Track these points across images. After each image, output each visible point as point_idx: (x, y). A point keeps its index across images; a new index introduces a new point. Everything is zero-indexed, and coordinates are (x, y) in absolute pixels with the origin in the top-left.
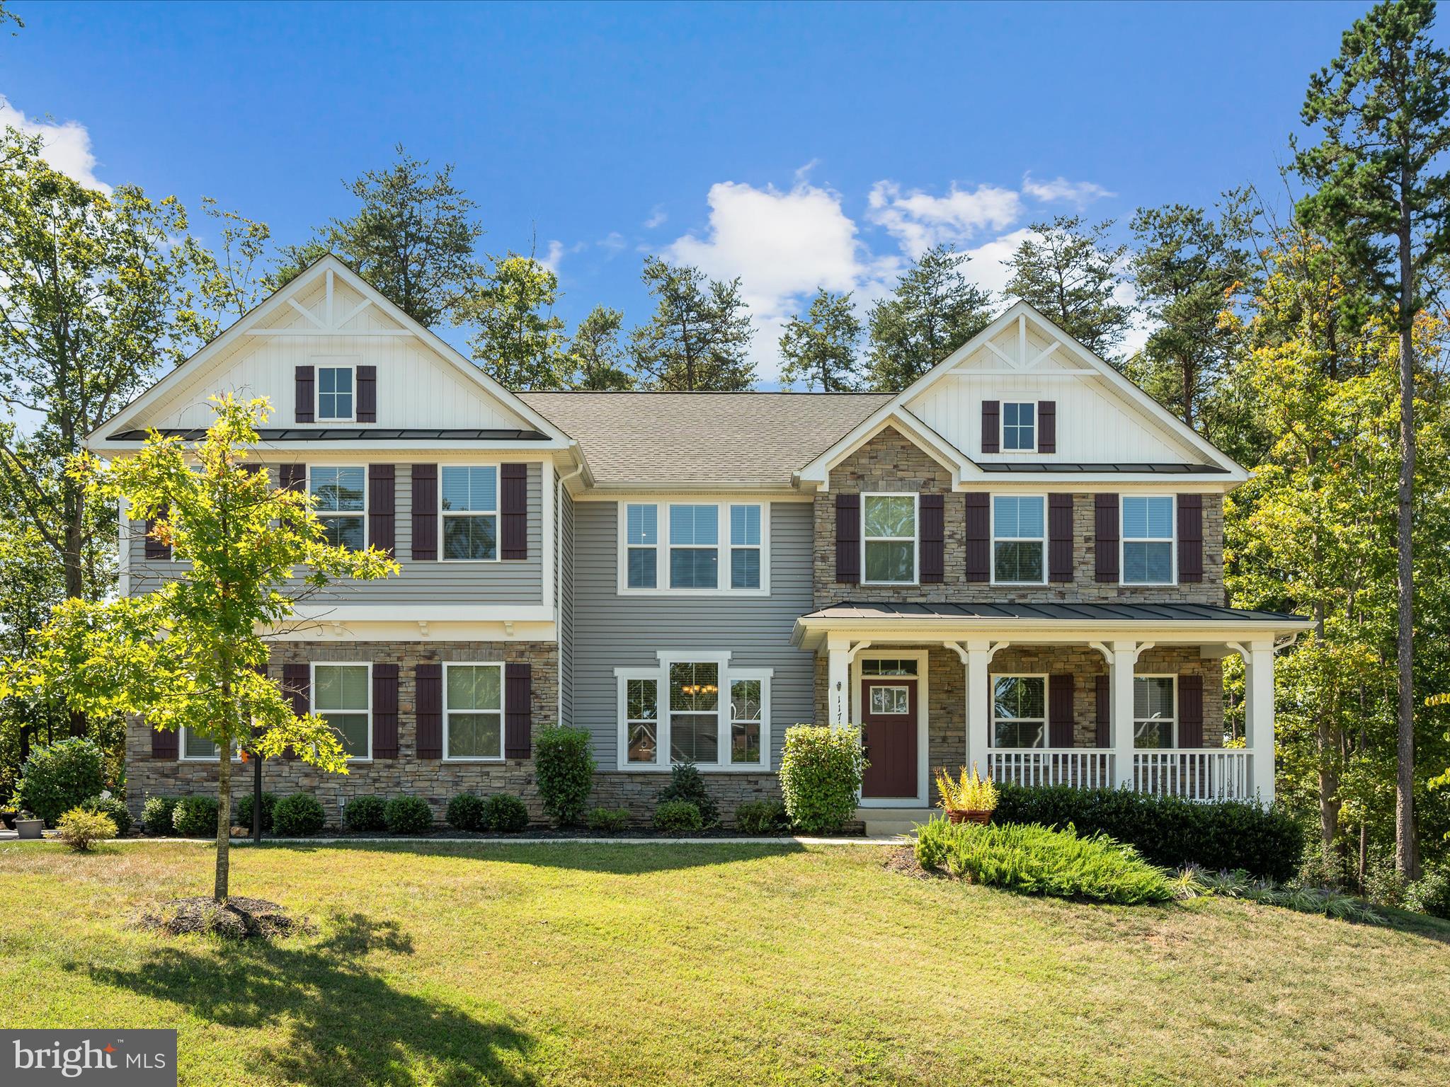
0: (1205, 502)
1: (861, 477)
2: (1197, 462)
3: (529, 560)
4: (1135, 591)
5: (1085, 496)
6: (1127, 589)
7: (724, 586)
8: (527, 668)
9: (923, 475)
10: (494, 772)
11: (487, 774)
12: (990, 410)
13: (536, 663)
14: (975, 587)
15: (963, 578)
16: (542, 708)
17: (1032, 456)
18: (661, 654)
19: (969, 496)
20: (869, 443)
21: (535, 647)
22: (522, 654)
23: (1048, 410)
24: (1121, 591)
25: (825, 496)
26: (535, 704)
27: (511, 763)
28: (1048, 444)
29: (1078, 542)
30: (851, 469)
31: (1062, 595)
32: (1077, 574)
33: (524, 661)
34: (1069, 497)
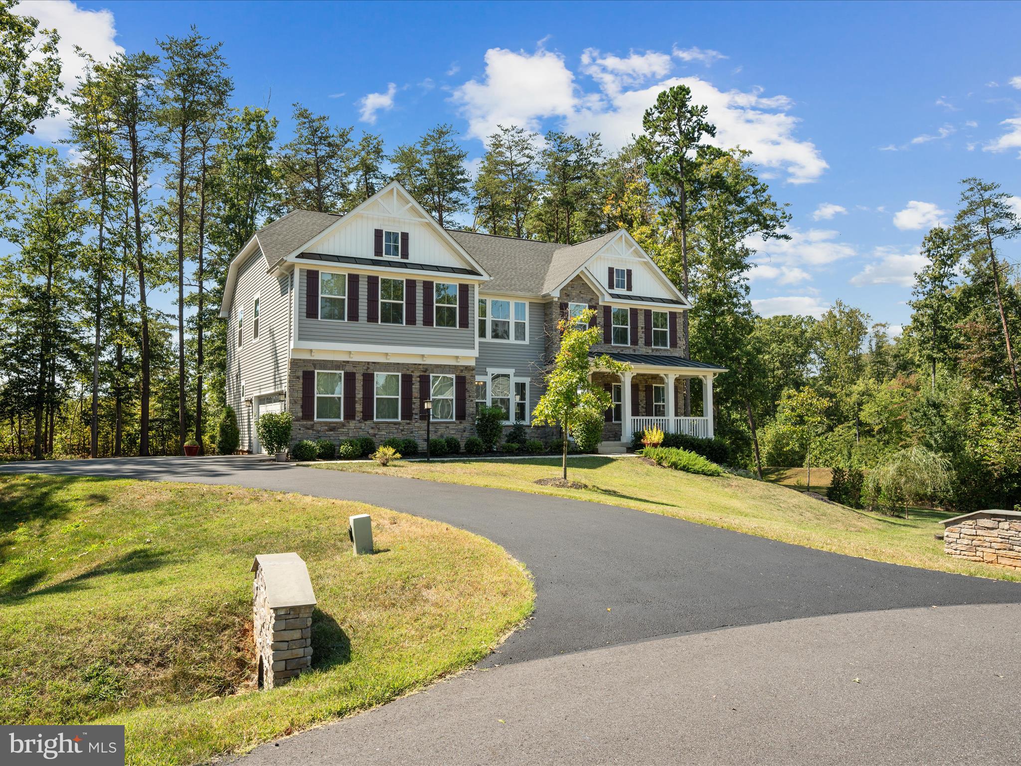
0: (678, 315)
1: (568, 295)
2: (675, 299)
3: (470, 328)
4: (657, 350)
5: (641, 310)
6: (655, 349)
7: (512, 339)
8: (464, 378)
9: (589, 297)
10: (453, 426)
11: (451, 427)
12: (611, 271)
13: (467, 374)
14: (608, 346)
15: (603, 342)
16: (470, 396)
17: (623, 292)
18: (488, 370)
19: (605, 307)
20: (571, 281)
21: (467, 368)
22: (462, 371)
23: (629, 273)
24: (653, 350)
25: (556, 302)
26: (467, 394)
27: (458, 422)
28: (629, 288)
29: (640, 329)
30: (565, 292)
31: (634, 351)
32: (639, 342)
33: (463, 374)
34: (636, 310)
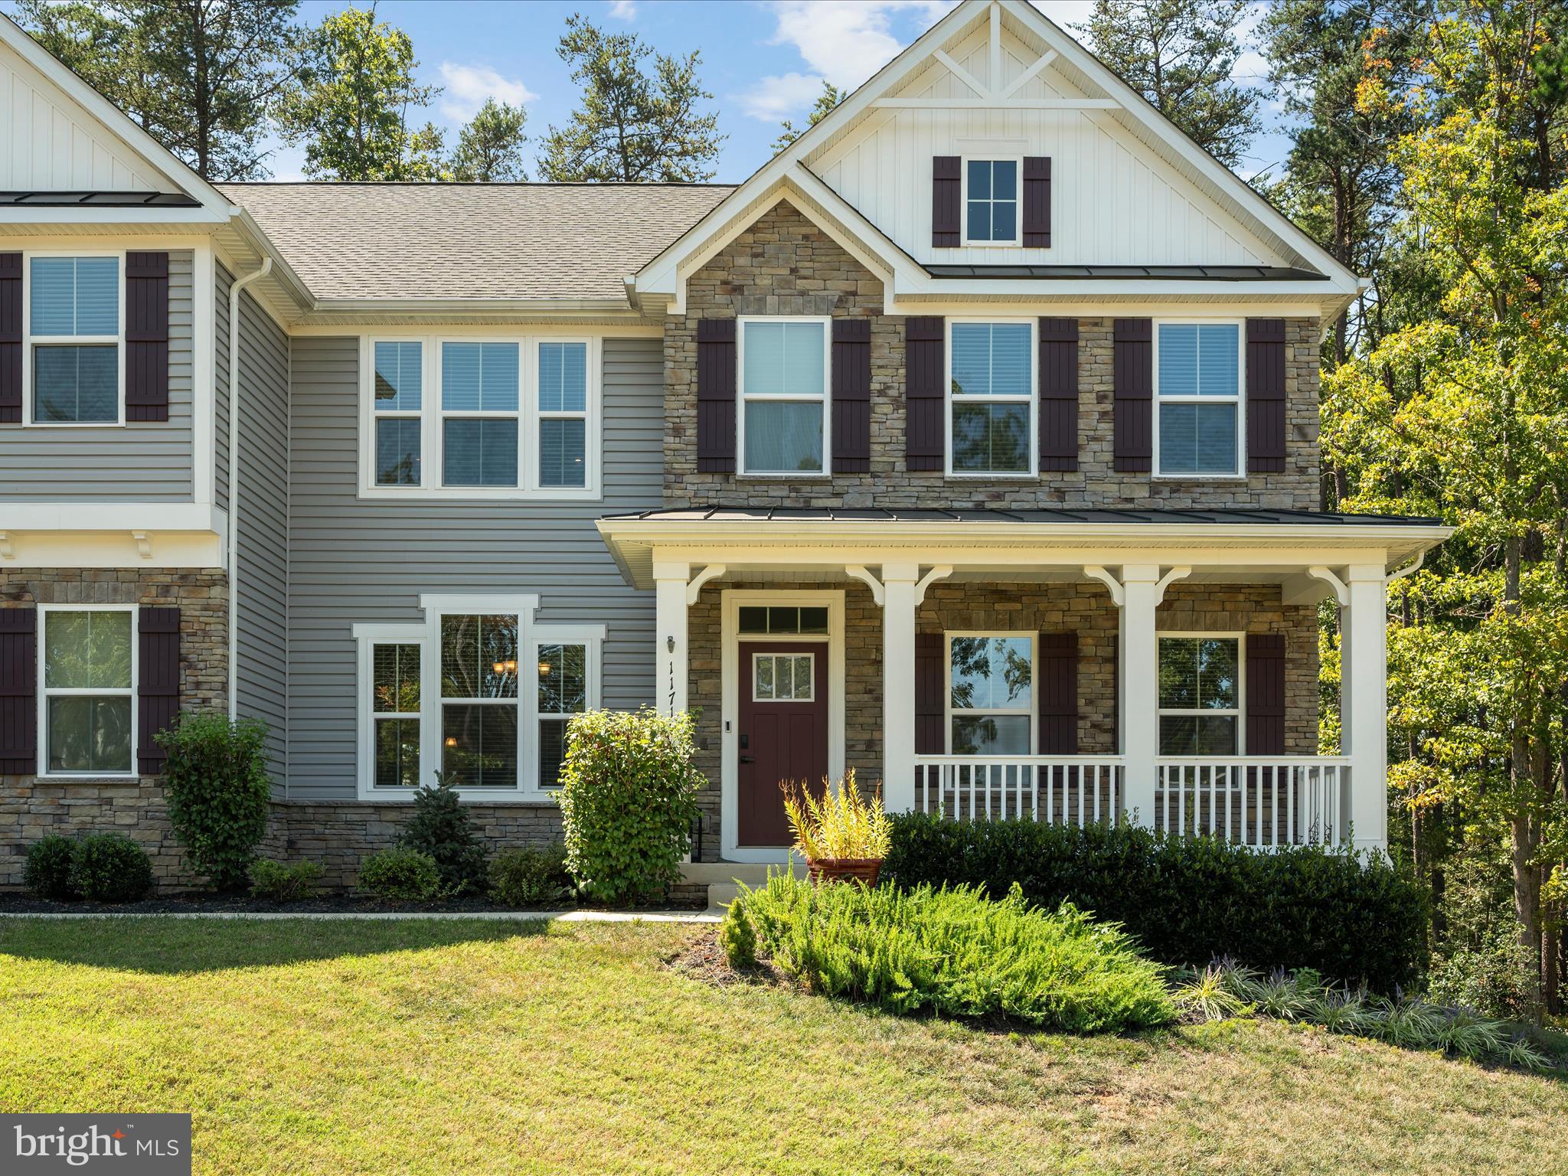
0: (1291, 333)
1: (738, 289)
2: (1278, 263)
3: (173, 423)
4: (1177, 487)
5: (1097, 322)
6: (1165, 483)
7: (528, 483)
8: (174, 616)
9: (837, 286)
10: (120, 797)
11: (109, 801)
12: (945, 171)
13: (189, 605)
14: (921, 481)
15: (901, 465)
16: (198, 685)
17: (1012, 252)
18: (428, 601)
19: (911, 322)
20: (751, 230)
21: (188, 578)
22: (166, 589)
23: (1039, 171)
24: (1155, 488)
25: (680, 322)
26: (186, 678)
27: (148, 782)
28: (1038, 234)
29: (1087, 402)
30: (722, 275)
31: (1060, 494)
32: (1084, 457)
33: (169, 602)
34: (1072, 323)
